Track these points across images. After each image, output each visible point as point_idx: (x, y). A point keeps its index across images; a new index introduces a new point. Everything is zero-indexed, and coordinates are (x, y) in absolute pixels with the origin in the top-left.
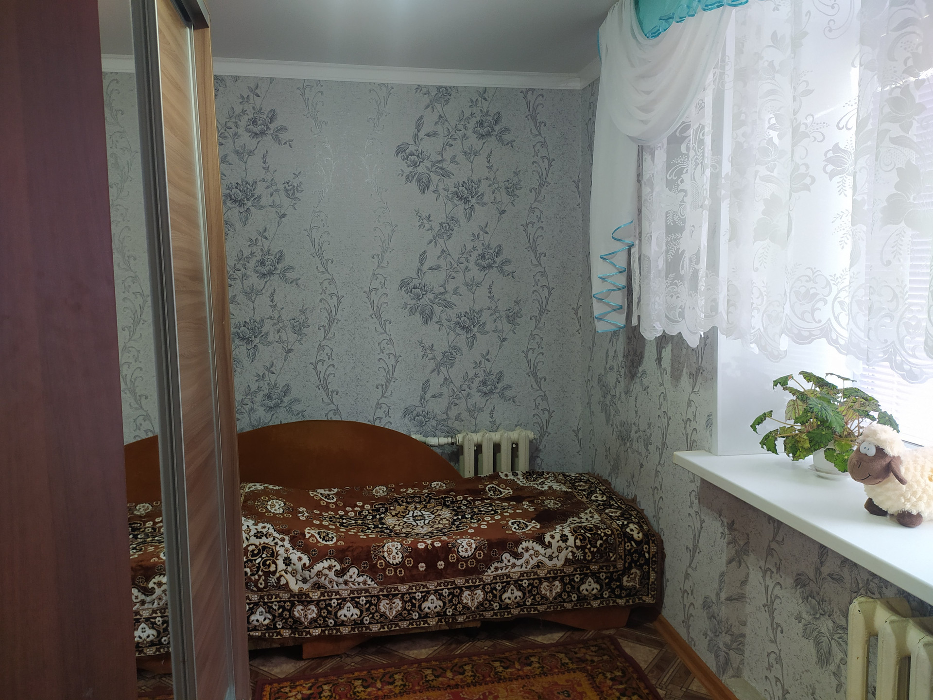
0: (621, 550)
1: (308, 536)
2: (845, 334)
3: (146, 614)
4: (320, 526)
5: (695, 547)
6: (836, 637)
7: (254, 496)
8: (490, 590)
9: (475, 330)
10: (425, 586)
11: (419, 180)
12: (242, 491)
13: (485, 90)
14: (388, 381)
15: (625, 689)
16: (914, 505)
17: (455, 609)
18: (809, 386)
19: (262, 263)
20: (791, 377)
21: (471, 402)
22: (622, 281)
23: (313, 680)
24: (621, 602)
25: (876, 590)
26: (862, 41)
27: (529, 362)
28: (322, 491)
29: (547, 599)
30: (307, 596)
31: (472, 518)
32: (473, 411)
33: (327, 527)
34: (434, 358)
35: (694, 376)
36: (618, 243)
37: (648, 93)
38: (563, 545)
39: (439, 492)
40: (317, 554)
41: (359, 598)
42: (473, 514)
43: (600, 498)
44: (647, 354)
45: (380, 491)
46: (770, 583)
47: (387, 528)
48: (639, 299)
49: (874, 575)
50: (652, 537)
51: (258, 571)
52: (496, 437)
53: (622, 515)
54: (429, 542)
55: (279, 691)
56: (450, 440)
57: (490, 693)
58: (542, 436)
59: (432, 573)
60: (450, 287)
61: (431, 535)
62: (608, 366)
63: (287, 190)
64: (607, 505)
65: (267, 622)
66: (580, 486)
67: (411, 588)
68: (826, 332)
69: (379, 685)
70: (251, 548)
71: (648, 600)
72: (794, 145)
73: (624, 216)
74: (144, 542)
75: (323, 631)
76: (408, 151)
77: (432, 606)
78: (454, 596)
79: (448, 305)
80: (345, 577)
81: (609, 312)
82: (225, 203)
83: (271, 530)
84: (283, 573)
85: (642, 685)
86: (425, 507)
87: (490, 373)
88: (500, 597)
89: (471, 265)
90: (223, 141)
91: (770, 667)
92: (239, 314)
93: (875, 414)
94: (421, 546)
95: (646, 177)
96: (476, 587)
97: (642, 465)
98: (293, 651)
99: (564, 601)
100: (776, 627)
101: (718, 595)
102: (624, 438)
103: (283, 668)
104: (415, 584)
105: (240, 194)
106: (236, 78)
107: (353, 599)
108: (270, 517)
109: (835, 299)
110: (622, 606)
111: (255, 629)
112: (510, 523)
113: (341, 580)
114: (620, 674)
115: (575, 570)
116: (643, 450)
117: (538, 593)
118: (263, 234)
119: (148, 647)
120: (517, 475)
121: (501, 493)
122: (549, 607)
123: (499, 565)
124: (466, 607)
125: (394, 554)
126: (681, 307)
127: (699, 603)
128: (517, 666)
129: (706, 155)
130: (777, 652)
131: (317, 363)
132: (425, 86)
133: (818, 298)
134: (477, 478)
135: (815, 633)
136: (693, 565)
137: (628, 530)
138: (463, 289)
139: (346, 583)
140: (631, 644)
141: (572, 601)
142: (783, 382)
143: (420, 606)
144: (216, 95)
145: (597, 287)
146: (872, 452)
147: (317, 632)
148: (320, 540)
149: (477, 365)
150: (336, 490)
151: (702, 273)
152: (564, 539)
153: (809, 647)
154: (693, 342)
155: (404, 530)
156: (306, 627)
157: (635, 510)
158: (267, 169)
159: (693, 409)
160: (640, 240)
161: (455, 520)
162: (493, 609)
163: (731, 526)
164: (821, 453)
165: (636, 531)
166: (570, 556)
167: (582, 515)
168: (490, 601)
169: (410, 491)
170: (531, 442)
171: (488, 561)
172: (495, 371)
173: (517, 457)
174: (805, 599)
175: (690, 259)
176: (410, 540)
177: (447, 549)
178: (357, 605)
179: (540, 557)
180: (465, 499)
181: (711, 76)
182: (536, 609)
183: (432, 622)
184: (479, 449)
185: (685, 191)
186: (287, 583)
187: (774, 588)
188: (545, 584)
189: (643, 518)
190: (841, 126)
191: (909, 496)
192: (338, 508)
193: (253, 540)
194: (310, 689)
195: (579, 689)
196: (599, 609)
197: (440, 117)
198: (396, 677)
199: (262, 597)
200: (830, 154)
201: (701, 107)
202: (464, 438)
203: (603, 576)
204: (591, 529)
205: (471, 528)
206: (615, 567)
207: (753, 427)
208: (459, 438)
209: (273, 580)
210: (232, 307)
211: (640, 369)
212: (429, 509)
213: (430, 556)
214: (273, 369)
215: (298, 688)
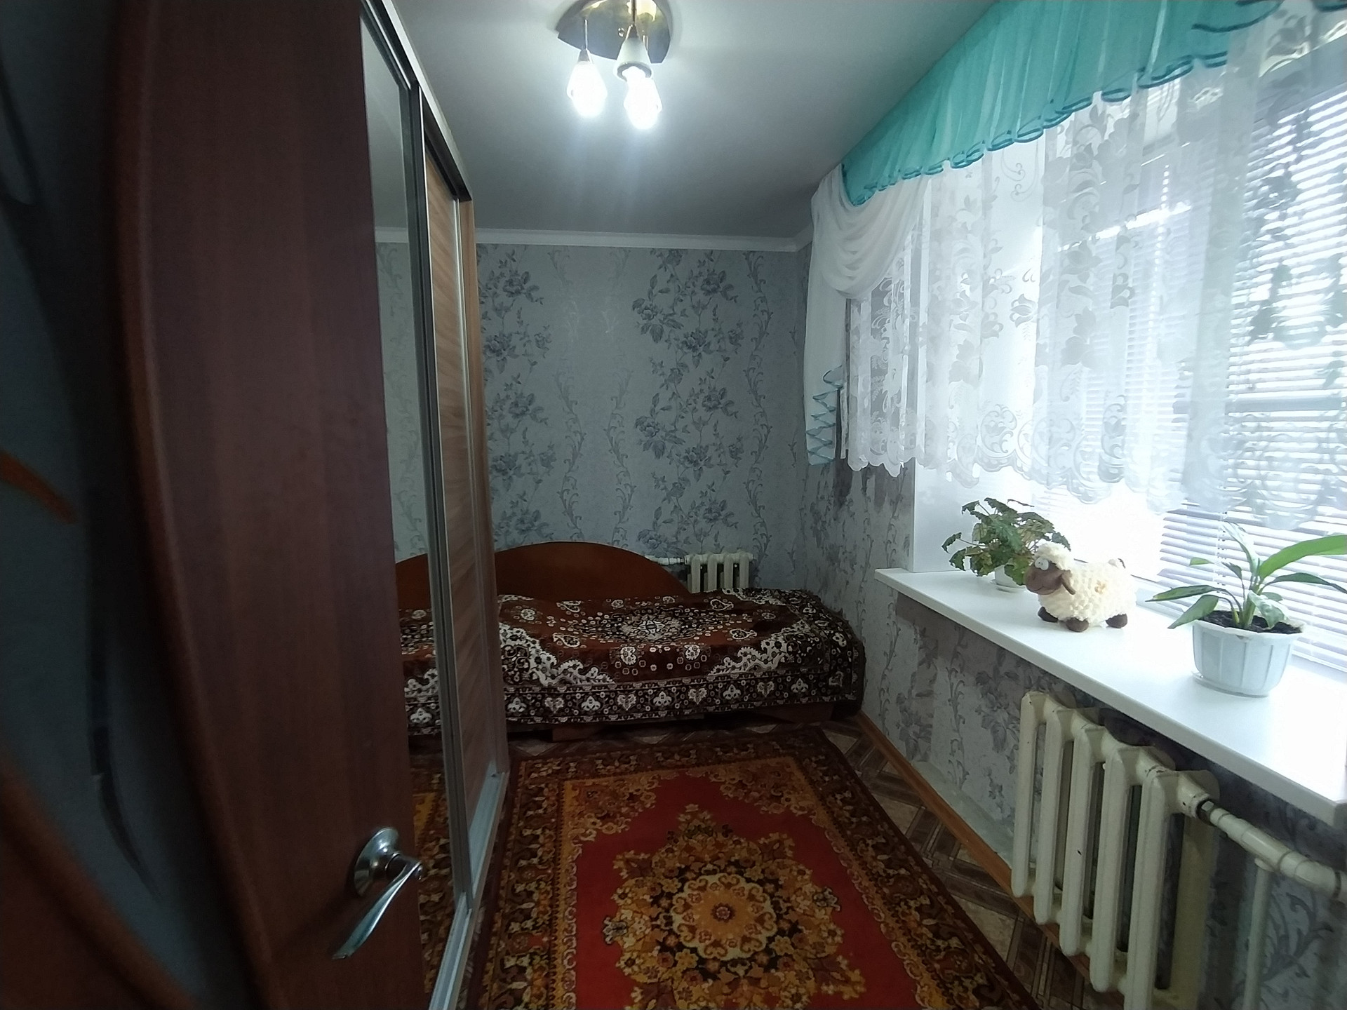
0: (827, 655)
1: (555, 640)
2: (1029, 462)
3: (422, 700)
4: (566, 632)
5: (892, 651)
6: (1011, 726)
7: (509, 605)
8: (712, 688)
9: (702, 463)
10: (656, 684)
11: (652, 332)
12: (499, 602)
13: (712, 252)
14: (625, 508)
15: (828, 770)
16: (1081, 613)
17: (682, 703)
18: (992, 511)
19: (516, 405)
20: (977, 503)
21: (698, 527)
22: (832, 419)
23: (561, 759)
24: (826, 699)
25: (1046, 686)
26: (1046, 202)
27: (749, 492)
28: (567, 603)
29: (762, 696)
30: (556, 689)
31: (697, 627)
32: (700, 535)
33: (571, 633)
34: (665, 488)
35: (894, 503)
36: (828, 385)
37: (854, 253)
38: (777, 651)
39: (669, 605)
40: (563, 655)
41: (599, 692)
42: (699, 624)
43: (810, 611)
44: (854, 484)
45: (618, 604)
46: (955, 681)
47: (623, 635)
48: (847, 434)
49: (1046, 673)
50: (855, 644)
51: (514, 668)
52: (719, 558)
53: (829, 625)
54: (660, 647)
55: (533, 766)
56: (679, 560)
57: (711, 773)
58: (760, 557)
59: (662, 673)
60: (680, 425)
61: (661, 641)
62: (819, 496)
63: (537, 341)
64: (816, 617)
65: (522, 710)
66: (793, 601)
67: (644, 685)
68: (1012, 462)
69: (617, 764)
70: (507, 649)
71: (850, 697)
72: (984, 296)
73: (836, 361)
74: (420, 642)
75: (569, 719)
76: (643, 306)
77: (662, 701)
78: (681, 693)
79: (678, 442)
80: (587, 675)
81: (820, 447)
82: (485, 353)
83: (524, 634)
84: (535, 670)
85: (842, 767)
86: (657, 617)
87: (715, 502)
88: (722, 694)
89: (699, 406)
90: (483, 299)
91: (953, 753)
92: (496, 449)
93: (1050, 535)
94: (653, 650)
95: (853, 327)
96: (701, 686)
97: (847, 582)
98: (544, 734)
99: (777, 698)
100: (959, 719)
101: (910, 692)
102: (833, 559)
103: (536, 748)
104: (647, 682)
105: (498, 345)
106: (496, 246)
107: (594, 693)
108: (523, 623)
109: (1020, 432)
110: (827, 703)
111: (512, 715)
112: (731, 632)
113: (584, 677)
114: (824, 757)
115: (787, 672)
116: (849, 570)
117: (754, 692)
118: (517, 380)
119: (425, 728)
120: (738, 591)
121: (724, 606)
122: (763, 703)
123: (721, 667)
124: (691, 702)
125: (629, 656)
126: (883, 441)
127: (893, 699)
128: (735, 751)
129: (905, 307)
130: (959, 739)
131: (563, 492)
132: (659, 249)
133: (1005, 431)
134: (703, 593)
135: (992, 724)
136: (890, 668)
137: (834, 638)
138: (691, 428)
139: (588, 680)
140: (834, 734)
141: (784, 698)
142: (970, 507)
143: (652, 701)
144: (478, 261)
145: (810, 425)
146: (1046, 566)
147: (564, 720)
148: (566, 643)
149: (703, 494)
150: (580, 602)
151: (903, 411)
152: (778, 645)
153: (987, 735)
154: (894, 472)
155: (638, 637)
156: (555, 716)
157: (841, 621)
158: (521, 323)
159: (893, 532)
160: (848, 383)
161: (683, 629)
162: (715, 705)
163: (923, 633)
164: (1002, 569)
165: (841, 639)
166: (783, 660)
167: (794, 626)
168: (712, 698)
169: (644, 604)
170: (751, 563)
171: (711, 664)
172: (720, 500)
173: (738, 576)
174: (984, 694)
175: (892, 398)
176: (643, 645)
177: (675, 654)
178: (597, 698)
179: (757, 661)
180: (692, 611)
181: (909, 237)
182: (752, 705)
183: (663, 714)
184: (704, 568)
185: (887, 338)
186: (538, 679)
187: (958, 685)
188: (761, 683)
189: (847, 628)
190: (1026, 279)
191: (1077, 605)
192: (581, 617)
193: (510, 642)
194: (559, 765)
195: (788, 770)
196: (807, 704)
197: (672, 276)
198: (631, 758)
199: (517, 690)
200: (1017, 304)
201: (901, 264)
202: (691, 559)
203: (811, 677)
204: (802, 637)
205: (696, 636)
206: (822, 669)
207: (944, 547)
208: (688, 558)
209: (526, 675)
210: (490, 444)
211: (848, 498)
212: (659, 620)
213: (661, 658)
214: (525, 498)
215: (549, 765)
